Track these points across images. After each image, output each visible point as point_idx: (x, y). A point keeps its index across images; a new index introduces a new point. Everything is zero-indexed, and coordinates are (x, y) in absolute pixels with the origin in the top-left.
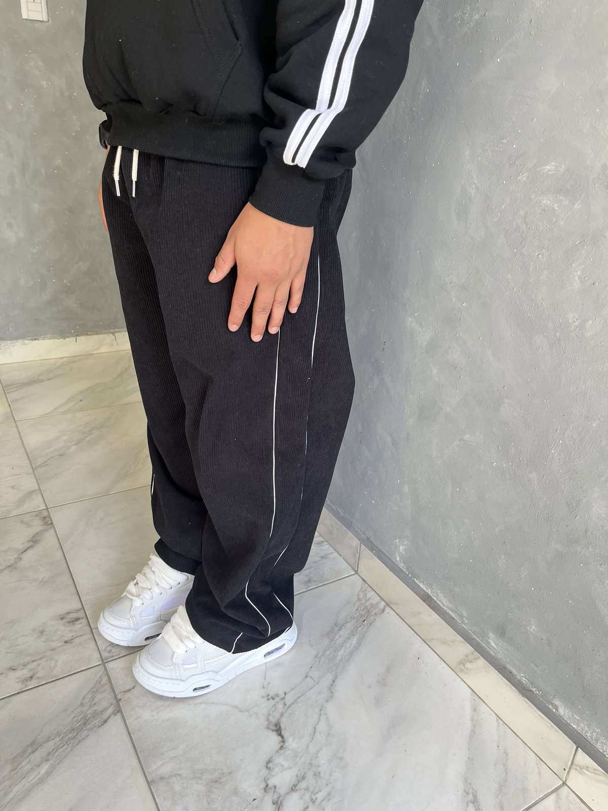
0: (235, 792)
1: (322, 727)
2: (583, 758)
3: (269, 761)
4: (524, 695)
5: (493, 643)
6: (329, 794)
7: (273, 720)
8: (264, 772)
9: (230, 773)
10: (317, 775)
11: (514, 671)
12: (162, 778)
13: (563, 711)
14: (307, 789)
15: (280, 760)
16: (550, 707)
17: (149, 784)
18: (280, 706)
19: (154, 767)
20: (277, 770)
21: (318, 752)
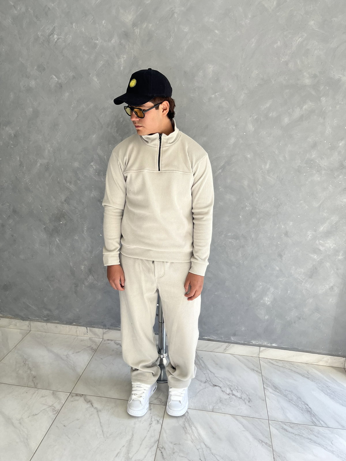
0: (226, 399)
1: (220, 379)
2: (262, 348)
3: (222, 391)
4: (245, 345)
5: (233, 339)
6: (237, 387)
7: (212, 385)
8: (224, 393)
9: (220, 398)
10: (231, 386)
11: (240, 342)
12: (213, 409)
13: (254, 342)
14: (233, 389)
15: (223, 389)
16: (251, 344)
17: (213, 411)
18: (209, 382)
19: (209, 409)
20: (225, 391)
21: (226, 383)
